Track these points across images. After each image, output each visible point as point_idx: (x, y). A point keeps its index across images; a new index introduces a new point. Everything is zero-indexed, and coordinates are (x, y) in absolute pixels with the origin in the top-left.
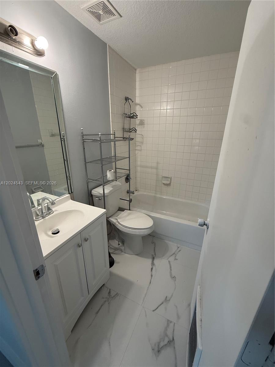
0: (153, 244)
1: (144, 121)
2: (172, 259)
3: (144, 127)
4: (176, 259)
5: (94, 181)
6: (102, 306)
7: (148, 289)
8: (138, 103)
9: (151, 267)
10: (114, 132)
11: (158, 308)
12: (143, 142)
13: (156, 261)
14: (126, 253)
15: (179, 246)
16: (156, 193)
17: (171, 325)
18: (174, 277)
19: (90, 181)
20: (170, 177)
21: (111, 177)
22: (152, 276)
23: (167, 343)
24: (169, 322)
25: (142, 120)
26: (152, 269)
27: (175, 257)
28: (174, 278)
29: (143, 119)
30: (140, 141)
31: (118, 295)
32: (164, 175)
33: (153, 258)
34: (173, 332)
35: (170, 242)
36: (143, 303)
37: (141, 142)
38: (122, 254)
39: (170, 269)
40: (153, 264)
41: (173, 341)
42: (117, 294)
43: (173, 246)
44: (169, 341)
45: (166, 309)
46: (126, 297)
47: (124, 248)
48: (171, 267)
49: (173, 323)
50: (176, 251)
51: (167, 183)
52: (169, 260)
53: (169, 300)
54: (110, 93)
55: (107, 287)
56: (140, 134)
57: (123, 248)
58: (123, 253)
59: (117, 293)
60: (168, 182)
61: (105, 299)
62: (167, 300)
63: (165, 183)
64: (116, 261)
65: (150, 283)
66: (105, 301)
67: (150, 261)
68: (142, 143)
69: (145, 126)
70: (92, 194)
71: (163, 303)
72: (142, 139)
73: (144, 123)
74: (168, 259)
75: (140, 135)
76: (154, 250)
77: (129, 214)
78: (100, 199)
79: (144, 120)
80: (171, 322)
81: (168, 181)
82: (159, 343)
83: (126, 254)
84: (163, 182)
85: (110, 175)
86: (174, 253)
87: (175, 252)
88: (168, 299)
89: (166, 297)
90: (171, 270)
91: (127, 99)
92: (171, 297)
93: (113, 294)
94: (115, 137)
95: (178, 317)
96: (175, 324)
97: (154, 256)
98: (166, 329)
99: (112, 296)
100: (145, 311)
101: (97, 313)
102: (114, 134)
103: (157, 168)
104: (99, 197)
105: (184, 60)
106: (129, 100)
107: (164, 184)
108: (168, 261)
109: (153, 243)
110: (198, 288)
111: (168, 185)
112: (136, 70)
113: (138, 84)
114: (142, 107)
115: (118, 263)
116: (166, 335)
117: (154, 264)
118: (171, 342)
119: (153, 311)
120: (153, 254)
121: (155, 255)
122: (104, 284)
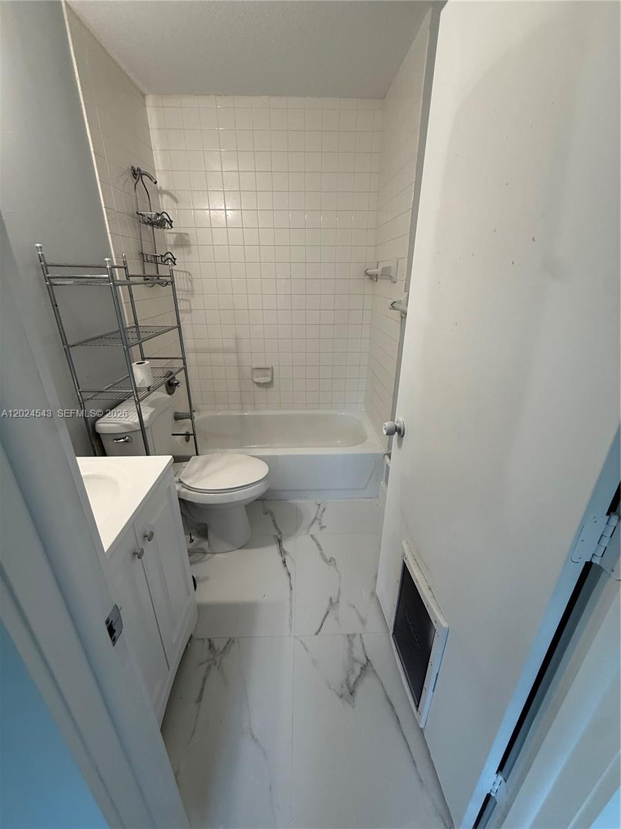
0: (269, 515)
1: (187, 237)
2: (315, 529)
3: (190, 252)
4: (322, 528)
5: (101, 394)
6: (205, 680)
7: (291, 602)
8: (164, 188)
9: (281, 559)
10: (125, 262)
11: (322, 625)
12: (193, 291)
13: (286, 545)
14: (215, 553)
15: (319, 502)
16: (242, 409)
17: (356, 641)
18: (332, 560)
19: (89, 397)
20: (270, 367)
21: (145, 378)
22: (289, 574)
23: (361, 672)
24: (350, 638)
25: (181, 233)
26: (284, 562)
27: (320, 523)
28: (330, 561)
29: (186, 232)
30: (183, 288)
31: (233, 642)
32: (255, 366)
33: (279, 540)
34: (364, 648)
35: (298, 501)
36: (291, 630)
37: (188, 291)
38: (205, 558)
39: (318, 549)
40: (282, 552)
41: (369, 665)
42: (230, 642)
43: (308, 506)
44: (362, 668)
45: (337, 619)
46: (251, 637)
47: (207, 543)
48: (318, 545)
49: (358, 637)
50: (317, 512)
51: (266, 381)
52: (311, 533)
53: (338, 601)
54: (92, 150)
55: (199, 639)
56: (181, 269)
57: (205, 545)
58: (208, 555)
59: (228, 639)
60: (268, 379)
61: (206, 665)
62: (333, 604)
63: (262, 382)
64: (197, 577)
65: (291, 588)
66: (209, 668)
67: (274, 549)
68: (191, 292)
69: (193, 248)
70: (98, 431)
71: (328, 612)
72: (189, 283)
73: (188, 241)
74: (307, 533)
75: (182, 273)
76: (276, 526)
77: (205, 464)
78: (127, 441)
79: (186, 234)
80: (354, 635)
81: (266, 376)
82: (347, 680)
83: (217, 556)
84: (256, 380)
85: (141, 375)
86: (315, 519)
87: (316, 515)
88: (334, 601)
89: (331, 599)
90: (321, 549)
91: (137, 174)
92: (339, 595)
93: (219, 644)
94: (128, 276)
95: (363, 622)
96: (363, 637)
97: (279, 537)
98: (350, 651)
99: (221, 649)
100: (301, 642)
101: (199, 700)
102: (125, 268)
103: (237, 351)
104: (123, 436)
105: (266, 95)
106: (143, 176)
107: (258, 384)
108: (310, 537)
109: (268, 512)
110: (404, 545)
111: (267, 385)
112: (144, 96)
113: (154, 136)
114: (176, 200)
115: (206, 579)
116: (355, 660)
117: (285, 552)
118: (366, 666)
119: (316, 634)
120: (276, 533)
121: (280, 533)
122: (191, 637)
